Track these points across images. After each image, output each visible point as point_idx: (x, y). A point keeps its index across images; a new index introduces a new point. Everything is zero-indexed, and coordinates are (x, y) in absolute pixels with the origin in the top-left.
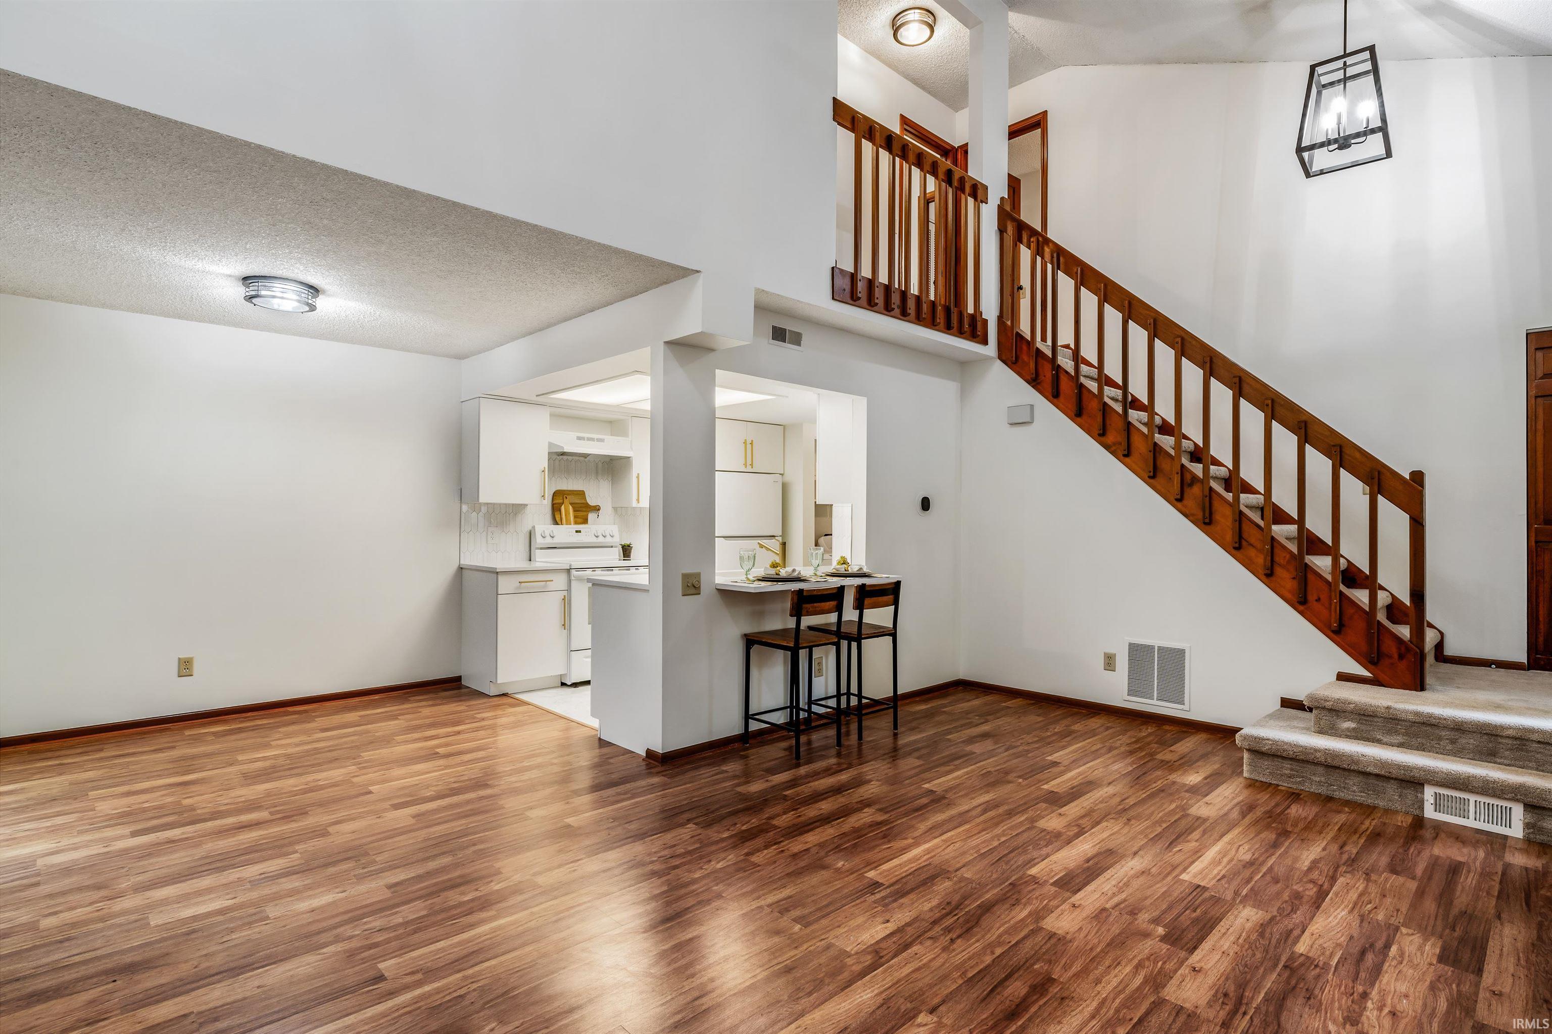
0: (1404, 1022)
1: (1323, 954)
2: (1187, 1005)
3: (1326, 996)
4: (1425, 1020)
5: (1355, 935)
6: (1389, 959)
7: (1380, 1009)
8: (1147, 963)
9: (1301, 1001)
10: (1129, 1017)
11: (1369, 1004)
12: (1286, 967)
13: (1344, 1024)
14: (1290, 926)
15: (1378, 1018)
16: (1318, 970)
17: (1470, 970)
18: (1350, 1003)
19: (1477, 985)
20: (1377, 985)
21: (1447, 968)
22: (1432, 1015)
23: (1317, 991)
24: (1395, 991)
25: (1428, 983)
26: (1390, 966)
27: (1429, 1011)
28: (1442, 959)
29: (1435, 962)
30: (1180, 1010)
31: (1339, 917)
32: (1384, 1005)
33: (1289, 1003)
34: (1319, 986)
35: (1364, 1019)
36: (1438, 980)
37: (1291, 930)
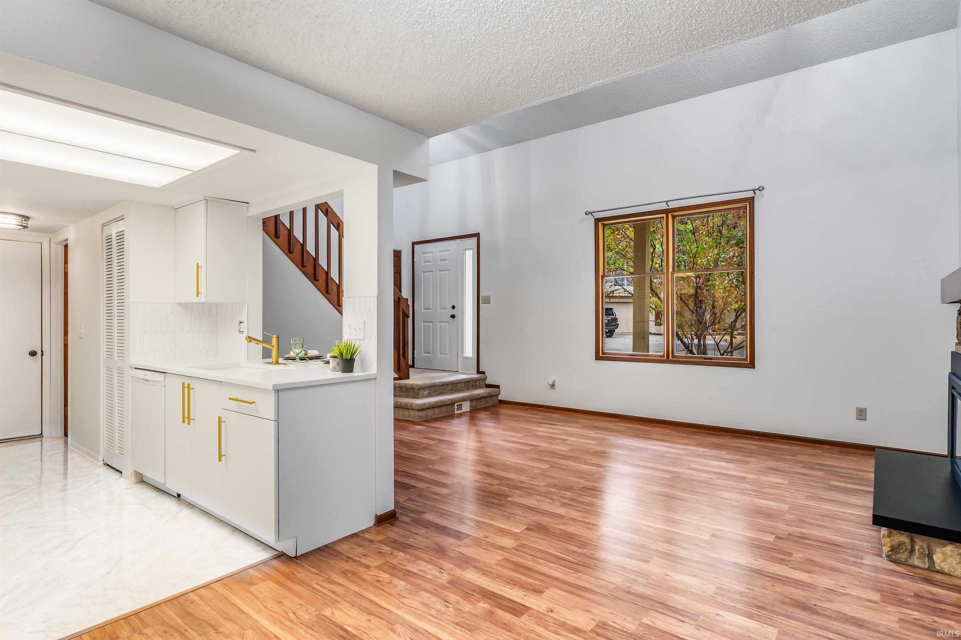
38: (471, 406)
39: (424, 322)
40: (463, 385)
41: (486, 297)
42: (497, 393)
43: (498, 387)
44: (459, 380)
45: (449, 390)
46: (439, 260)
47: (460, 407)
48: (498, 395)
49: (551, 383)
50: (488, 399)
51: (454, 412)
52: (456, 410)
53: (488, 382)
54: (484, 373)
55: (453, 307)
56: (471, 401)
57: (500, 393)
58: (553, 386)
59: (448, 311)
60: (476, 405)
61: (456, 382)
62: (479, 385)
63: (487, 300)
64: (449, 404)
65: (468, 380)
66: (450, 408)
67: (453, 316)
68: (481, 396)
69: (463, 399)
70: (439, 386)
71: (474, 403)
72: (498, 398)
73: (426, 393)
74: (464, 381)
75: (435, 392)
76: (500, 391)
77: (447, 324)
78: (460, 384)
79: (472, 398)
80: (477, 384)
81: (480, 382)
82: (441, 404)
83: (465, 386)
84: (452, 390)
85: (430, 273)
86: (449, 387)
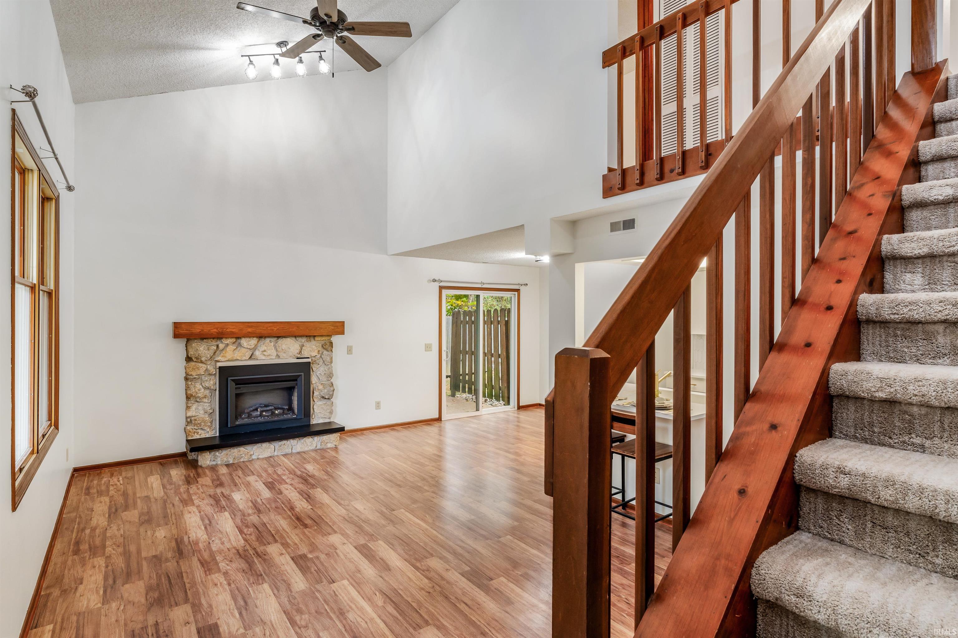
0: (211, 585)
1: (257, 590)
2: (176, 608)
3: (240, 575)
4: (205, 590)
5: (256, 609)
6: (235, 608)
7: (221, 583)
8: (209, 610)
9: (245, 568)
10: (191, 590)
11: (225, 582)
12: (261, 575)
13: (226, 571)
14: (281, 593)
15: (219, 580)
16: (251, 582)
17: (202, 629)
18: (231, 578)
19: (196, 622)
20: (229, 591)
21: (212, 622)
22: (204, 593)
23: (244, 574)
24: (222, 594)
25: (214, 607)
26: (232, 604)
27: (206, 594)
28: (216, 626)
29: (218, 621)
30: (177, 604)
31: (272, 615)
32: (221, 585)
33: (247, 565)
34: (245, 576)
35: (223, 576)
36: (211, 612)
37: (278, 591)
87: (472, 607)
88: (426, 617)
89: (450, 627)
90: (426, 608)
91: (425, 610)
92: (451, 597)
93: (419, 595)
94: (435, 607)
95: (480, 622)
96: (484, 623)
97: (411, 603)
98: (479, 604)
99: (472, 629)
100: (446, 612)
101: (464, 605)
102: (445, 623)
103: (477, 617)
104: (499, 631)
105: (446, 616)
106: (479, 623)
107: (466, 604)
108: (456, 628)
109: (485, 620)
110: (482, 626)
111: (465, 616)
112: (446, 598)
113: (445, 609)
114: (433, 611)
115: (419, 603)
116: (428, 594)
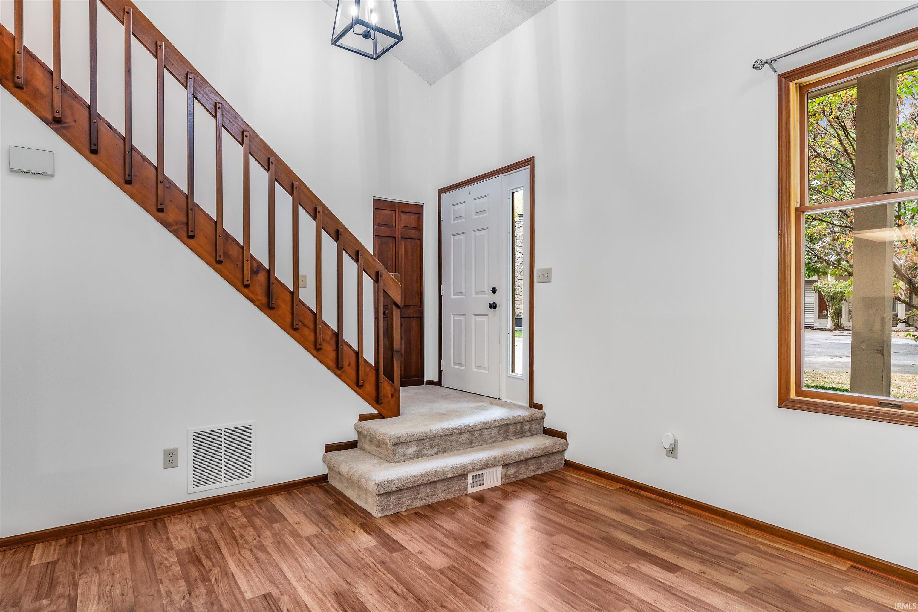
38: (505, 476)
39: (454, 315)
40: (494, 432)
41: (544, 270)
42: (561, 449)
43: (563, 436)
44: (485, 423)
45: (464, 443)
46: (474, 213)
47: (479, 480)
48: (564, 451)
49: (667, 446)
50: (543, 460)
51: (467, 490)
52: (469, 486)
53: (547, 423)
54: (539, 407)
55: (494, 290)
56: (505, 466)
57: (568, 447)
58: (672, 451)
59: (487, 296)
60: (515, 473)
61: (478, 428)
62: (530, 431)
63: (547, 277)
64: (453, 478)
65: (505, 422)
66: (456, 485)
67: (493, 306)
68: (526, 456)
69: (486, 465)
70: (441, 436)
71: (512, 471)
72: (564, 456)
73: (411, 450)
74: (496, 424)
75: (432, 447)
76: (568, 444)
77: (485, 319)
78: (490, 430)
79: (505, 462)
80: (526, 427)
81: (532, 424)
82: (433, 479)
83: (499, 433)
84: (471, 442)
85: (462, 237)
86: (465, 437)
87: (388, 589)
88: (443, 577)
89: (416, 568)
90: (444, 587)
91: (445, 585)
92: (412, 601)
93: (456, 603)
94: (433, 588)
95: (383, 573)
96: (380, 572)
97: (463, 592)
98: (379, 591)
99: (393, 567)
100: (420, 582)
101: (398, 590)
102: (422, 572)
103: (385, 578)
104: (366, 565)
105: (420, 579)
106: (385, 572)
107: (395, 592)
108: (410, 567)
109: (377, 575)
110: (382, 570)
111: (398, 578)
112: (419, 600)
113: (421, 586)
114: (436, 584)
115: (454, 593)
116: (444, 604)
